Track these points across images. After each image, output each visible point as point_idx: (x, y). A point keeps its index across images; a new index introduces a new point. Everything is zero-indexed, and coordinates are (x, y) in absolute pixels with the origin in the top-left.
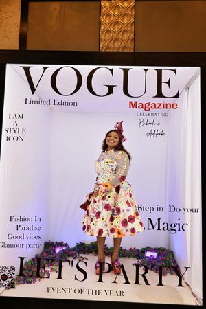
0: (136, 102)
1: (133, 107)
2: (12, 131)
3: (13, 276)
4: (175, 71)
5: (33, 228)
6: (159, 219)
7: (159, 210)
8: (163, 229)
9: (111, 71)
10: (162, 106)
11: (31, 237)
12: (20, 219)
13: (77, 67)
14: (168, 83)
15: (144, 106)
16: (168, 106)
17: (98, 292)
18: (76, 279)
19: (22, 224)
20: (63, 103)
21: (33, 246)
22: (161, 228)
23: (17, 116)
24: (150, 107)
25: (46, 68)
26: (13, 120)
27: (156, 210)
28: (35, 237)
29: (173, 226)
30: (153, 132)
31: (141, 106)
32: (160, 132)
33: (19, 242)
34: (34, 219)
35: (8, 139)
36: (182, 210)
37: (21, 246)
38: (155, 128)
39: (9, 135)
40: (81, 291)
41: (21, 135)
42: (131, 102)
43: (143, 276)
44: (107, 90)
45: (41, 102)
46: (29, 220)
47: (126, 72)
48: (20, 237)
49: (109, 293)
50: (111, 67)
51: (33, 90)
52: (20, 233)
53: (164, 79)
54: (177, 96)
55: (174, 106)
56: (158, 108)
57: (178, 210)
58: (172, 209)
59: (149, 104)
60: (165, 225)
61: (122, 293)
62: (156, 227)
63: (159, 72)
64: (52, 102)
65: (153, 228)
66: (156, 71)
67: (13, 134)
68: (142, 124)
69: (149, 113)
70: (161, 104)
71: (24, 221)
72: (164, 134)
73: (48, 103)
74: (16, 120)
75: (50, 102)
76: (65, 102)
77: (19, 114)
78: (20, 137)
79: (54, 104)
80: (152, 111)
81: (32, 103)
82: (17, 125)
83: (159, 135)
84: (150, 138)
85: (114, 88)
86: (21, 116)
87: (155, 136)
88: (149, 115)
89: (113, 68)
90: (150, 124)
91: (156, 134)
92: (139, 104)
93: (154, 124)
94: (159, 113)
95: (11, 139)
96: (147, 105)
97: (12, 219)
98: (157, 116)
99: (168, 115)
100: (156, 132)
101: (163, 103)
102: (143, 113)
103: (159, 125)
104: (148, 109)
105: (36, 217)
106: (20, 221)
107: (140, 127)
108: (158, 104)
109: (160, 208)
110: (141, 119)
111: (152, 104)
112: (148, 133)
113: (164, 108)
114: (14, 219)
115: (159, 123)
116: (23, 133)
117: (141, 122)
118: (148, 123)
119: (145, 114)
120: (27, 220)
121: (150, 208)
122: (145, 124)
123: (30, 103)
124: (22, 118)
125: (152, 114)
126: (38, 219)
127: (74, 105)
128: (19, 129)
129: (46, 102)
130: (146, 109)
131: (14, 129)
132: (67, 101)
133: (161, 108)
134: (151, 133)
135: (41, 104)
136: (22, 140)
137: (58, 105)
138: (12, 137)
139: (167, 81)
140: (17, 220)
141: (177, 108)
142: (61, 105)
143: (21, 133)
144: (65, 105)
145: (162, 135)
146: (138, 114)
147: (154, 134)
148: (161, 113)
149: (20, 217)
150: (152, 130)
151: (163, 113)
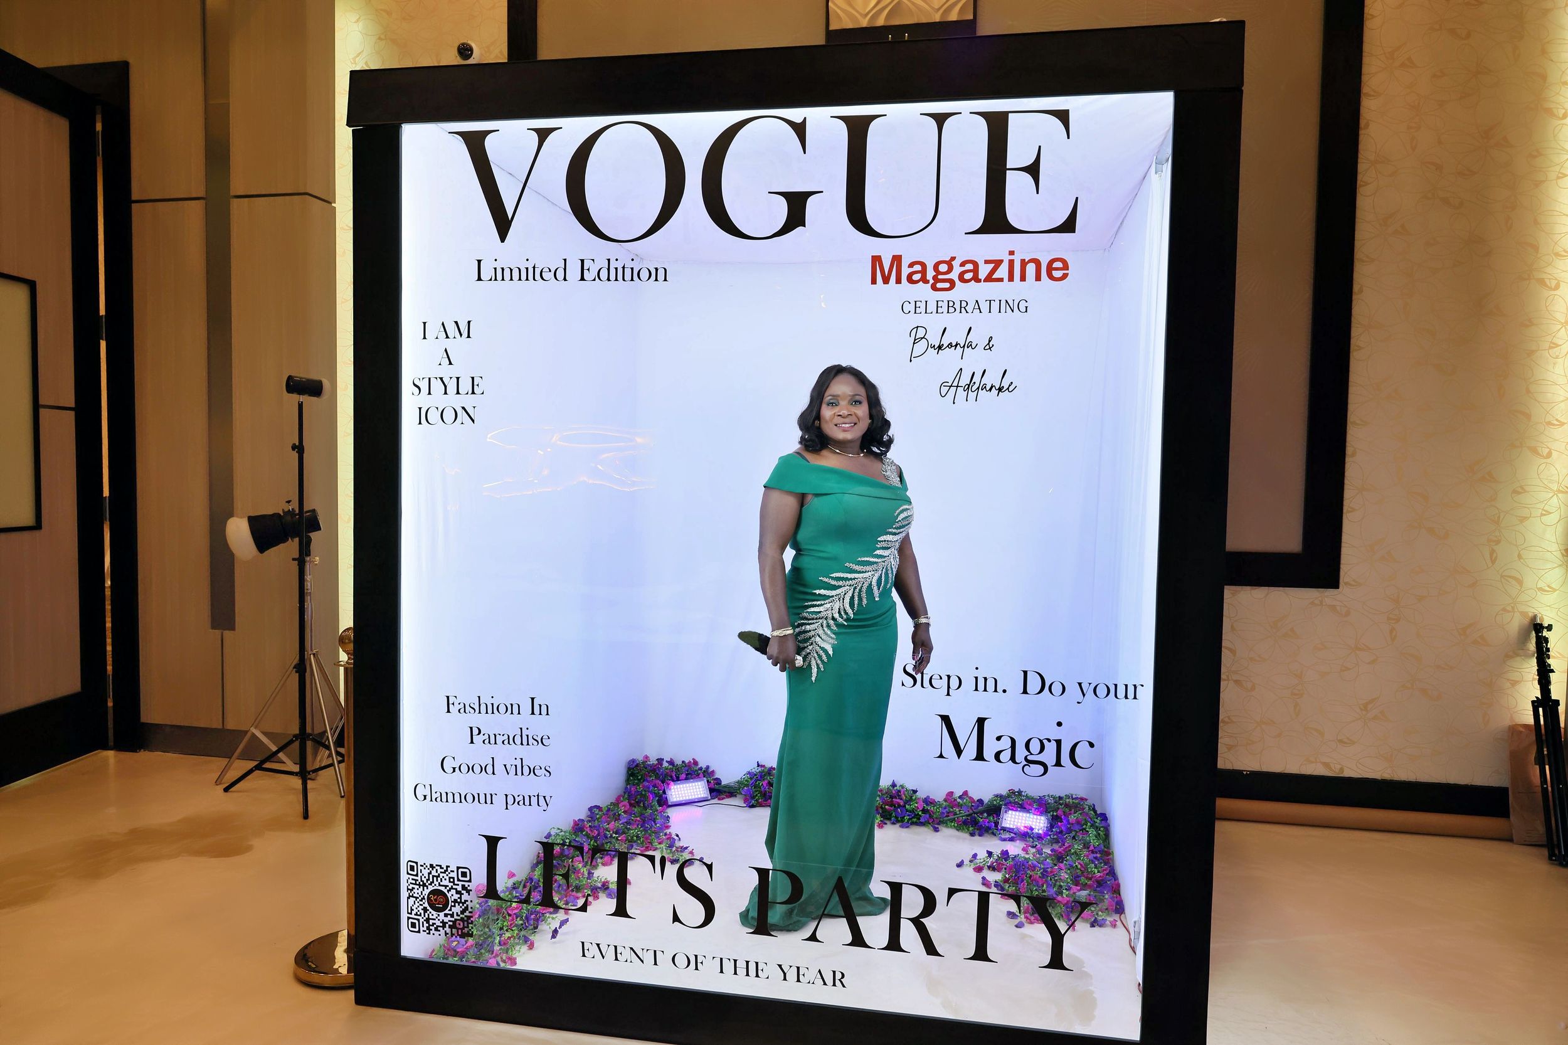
0: (897, 259)
1: (886, 280)
2: (437, 386)
3: (465, 896)
4: (1063, 116)
5: (523, 738)
6: (981, 722)
7: (982, 684)
8: (997, 757)
9: (800, 129)
10: (1002, 272)
11: (521, 769)
12: (480, 707)
13: (663, 121)
14: (1033, 170)
15: (930, 274)
16: (1031, 269)
17: (754, 969)
18: (676, 918)
19: (489, 723)
20: (613, 273)
21: (526, 801)
22: (989, 752)
23: (452, 330)
24: (954, 275)
25: (549, 131)
26: (436, 346)
27: (969, 684)
28: (532, 771)
29: (1035, 746)
30: (965, 380)
31: (919, 274)
32: (992, 379)
33: (479, 783)
34: (526, 708)
35: (423, 416)
36: (1073, 690)
37: (489, 799)
38: (974, 361)
39: (424, 401)
40: (694, 962)
41: (468, 401)
42: (876, 260)
43: (917, 922)
44: (780, 211)
45: (533, 274)
46: (510, 709)
47: (858, 130)
48: (483, 769)
49: (792, 975)
50: (796, 114)
51: (503, 224)
52: (480, 754)
53: (1017, 154)
54: (1069, 226)
55: (1056, 270)
56: (989, 278)
57: (1057, 688)
58: (1034, 684)
59: (949, 263)
60: (1006, 743)
61: (838, 979)
62: (971, 750)
63: (997, 126)
64: (574, 271)
65: (959, 751)
66: (982, 123)
67: (438, 399)
68: (921, 346)
69: (948, 301)
70: (1001, 261)
71: (493, 713)
72: (1010, 386)
73: (560, 274)
74: (449, 344)
75: (565, 269)
76: (624, 268)
77: (456, 323)
78: (463, 408)
79: (582, 279)
80: (962, 291)
81: (499, 275)
82: (450, 363)
83: (990, 390)
84: (954, 403)
85: (811, 202)
86: (465, 330)
87: (972, 395)
88: (952, 310)
89: (805, 118)
90: (952, 346)
91: (978, 388)
92: (911, 265)
93: (970, 345)
94: (990, 301)
95: (434, 416)
96: (943, 268)
97: (451, 706)
98: (980, 312)
99: (1026, 307)
100: (976, 379)
101: (1006, 258)
102: (926, 302)
103: (990, 348)
104: (947, 285)
105: (533, 699)
106: (480, 713)
107: (911, 361)
108: (987, 262)
109: (986, 679)
110: (917, 327)
111: (963, 264)
112: (943, 384)
113: (1011, 279)
114: (459, 704)
115: (990, 341)
116: (473, 393)
117: (915, 340)
118: (945, 343)
119: (932, 307)
120: (502, 709)
121: (949, 677)
122: (934, 346)
123: (493, 279)
124: (469, 336)
125: (964, 304)
126: (540, 706)
127: (656, 280)
128: (458, 378)
129: (550, 271)
130: (939, 285)
131: (441, 379)
132: (629, 264)
133: (1001, 280)
134: (955, 384)
135: (534, 279)
136: (473, 421)
137: (594, 280)
138: (437, 408)
139: (1030, 161)
140: (468, 708)
141: (1065, 276)
142: (609, 279)
143: (467, 394)
144: (624, 280)
145: (1000, 389)
146: (907, 307)
147: (969, 386)
148: (1000, 301)
149: (479, 697)
150: (961, 369)
151: (1007, 301)
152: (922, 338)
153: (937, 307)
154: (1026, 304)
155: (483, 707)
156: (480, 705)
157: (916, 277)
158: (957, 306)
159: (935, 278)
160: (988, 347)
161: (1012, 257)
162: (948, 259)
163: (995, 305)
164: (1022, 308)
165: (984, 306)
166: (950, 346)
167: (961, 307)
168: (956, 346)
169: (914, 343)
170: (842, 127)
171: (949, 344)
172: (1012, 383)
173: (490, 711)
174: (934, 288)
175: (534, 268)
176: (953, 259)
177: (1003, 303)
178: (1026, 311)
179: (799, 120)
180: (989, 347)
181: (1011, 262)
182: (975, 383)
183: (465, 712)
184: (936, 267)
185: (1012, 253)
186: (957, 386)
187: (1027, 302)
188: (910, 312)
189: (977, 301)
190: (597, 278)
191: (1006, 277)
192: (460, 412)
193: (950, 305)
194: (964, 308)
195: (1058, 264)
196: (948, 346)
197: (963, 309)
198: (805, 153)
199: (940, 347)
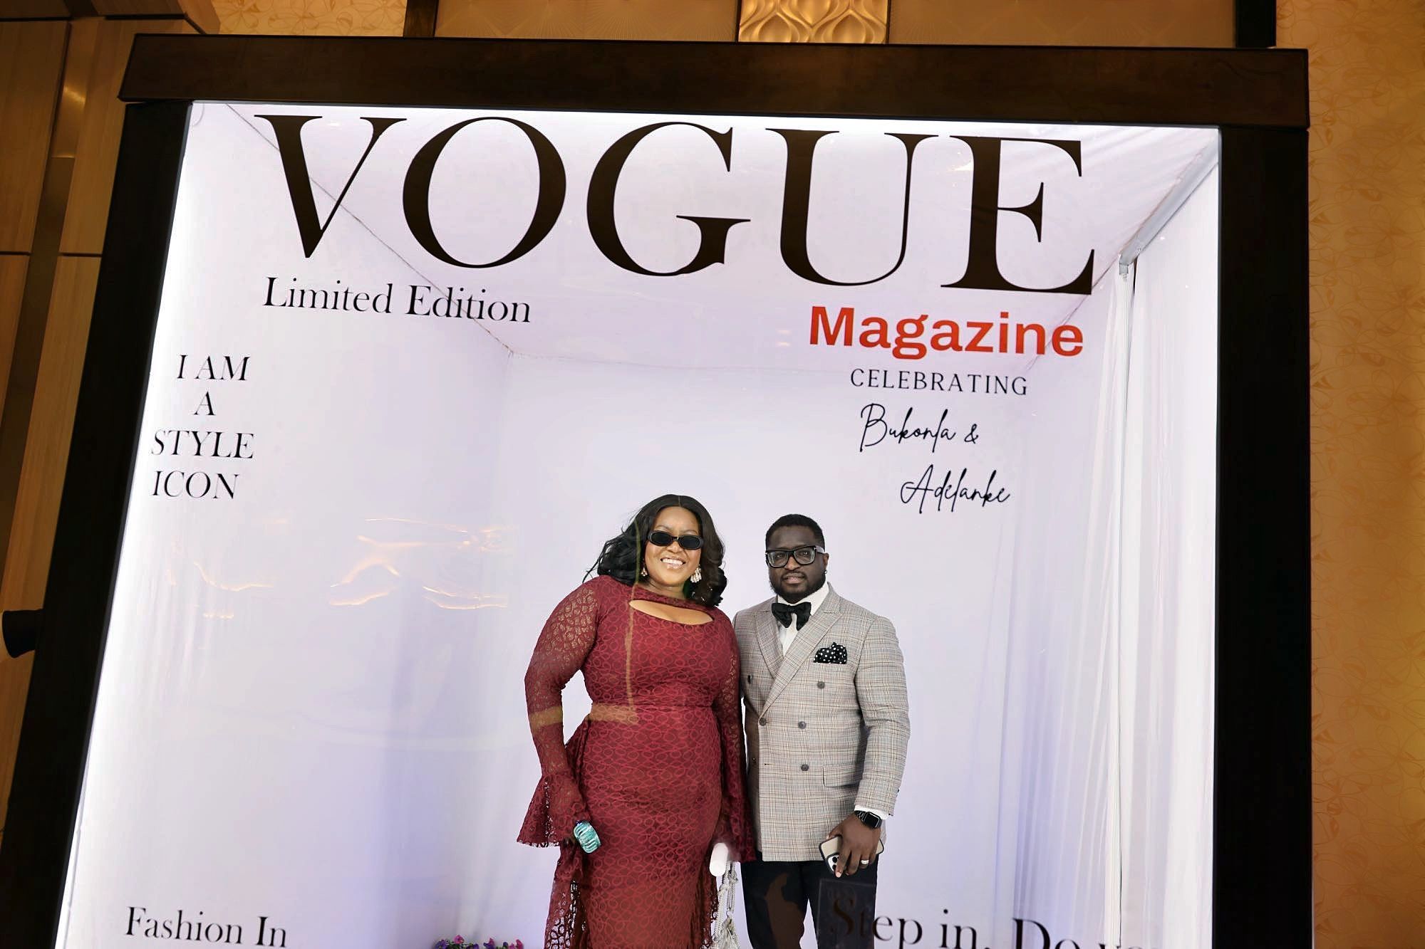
0: (847, 313)
1: (831, 340)
2: (188, 443)
7: (952, 938)
9: (724, 141)
10: (992, 339)
12: (179, 928)
13: (541, 120)
14: (1034, 212)
15: (892, 335)
16: (1031, 338)
20: (455, 307)
23: (220, 367)
24: (925, 339)
25: (389, 122)
26: (195, 388)
27: (932, 935)
30: (937, 482)
31: (877, 334)
32: (977, 481)
34: (251, 933)
35: (162, 484)
38: (951, 456)
39: (166, 462)
41: (227, 466)
42: (819, 312)
44: (692, 240)
45: (343, 300)
46: (225, 933)
47: (801, 147)
50: (720, 123)
51: (311, 233)
53: (1013, 190)
54: (1083, 285)
55: (1065, 341)
56: (973, 346)
58: (1032, 942)
59: (919, 323)
63: (986, 154)
64: (401, 300)
66: (966, 150)
67: (186, 461)
68: (877, 431)
69: (916, 373)
70: (990, 325)
71: (198, 939)
72: (1000, 493)
73: (382, 304)
74: (212, 386)
75: (389, 298)
76: (470, 300)
77: (228, 359)
78: (220, 476)
79: (412, 311)
80: (934, 361)
81: (297, 299)
82: (211, 413)
83: (973, 497)
84: (921, 512)
85: (733, 231)
86: (239, 369)
87: (947, 503)
88: (920, 384)
89: (731, 129)
90: (919, 434)
91: (955, 494)
92: (866, 322)
93: (945, 434)
94: (974, 376)
95: (177, 484)
96: (911, 329)
97: (135, 923)
98: (961, 390)
99: (1025, 388)
100: (953, 481)
101: (997, 321)
102: (886, 372)
103: (973, 440)
104: (915, 352)
105: (263, 919)
106: (178, 937)
107: (861, 450)
108: (970, 325)
109: (959, 929)
110: (872, 405)
111: (937, 325)
112: (906, 486)
113: (1003, 348)
114: (148, 921)
115: (973, 430)
116: (238, 455)
117: (868, 422)
118: (910, 428)
119: (893, 379)
120: (214, 933)
121: (903, 922)
122: (895, 432)
123: (288, 303)
124: (242, 378)
125: (938, 378)
126: (274, 931)
127: (514, 319)
128: (219, 434)
129: (368, 298)
130: (904, 351)
131: (195, 433)
132: (478, 297)
133: (989, 349)
134: (923, 486)
135: (345, 308)
136: (232, 494)
137: (428, 314)
138: (183, 474)
139: (1029, 200)
140: (160, 929)
141: (1077, 350)
142: (448, 315)
143: (229, 456)
144: (469, 316)
145: (987, 497)
146: (858, 378)
147: (942, 489)
148: (988, 377)
149: (181, 912)
150: (932, 466)
151: (997, 379)
152: (878, 420)
153: (901, 380)
154: (1024, 384)
155: (185, 928)
156: (180, 925)
157: (873, 338)
158: (929, 380)
159: (898, 341)
160: (970, 438)
161: (1004, 321)
162: (917, 317)
163: (981, 383)
164: (1019, 389)
165: (966, 383)
166: (917, 434)
167: (933, 382)
168: (925, 434)
169: (867, 426)
170: (781, 142)
171: (916, 431)
172: (1003, 490)
173: (194, 935)
174: (897, 354)
175: (346, 292)
176: (924, 317)
177: (992, 380)
178: (1024, 393)
179: (723, 130)
180: (972, 437)
181: (1004, 328)
182: (950, 486)
183: (155, 934)
184: (900, 327)
185: (1004, 315)
186: (926, 489)
187: (1025, 380)
188: (862, 384)
189: (956, 376)
190: (432, 311)
191: (996, 347)
192: (215, 481)
193: (919, 378)
194: (938, 383)
195: (1068, 334)
196: (914, 433)
197: (936, 385)
198: (729, 170)
199: (903, 434)
